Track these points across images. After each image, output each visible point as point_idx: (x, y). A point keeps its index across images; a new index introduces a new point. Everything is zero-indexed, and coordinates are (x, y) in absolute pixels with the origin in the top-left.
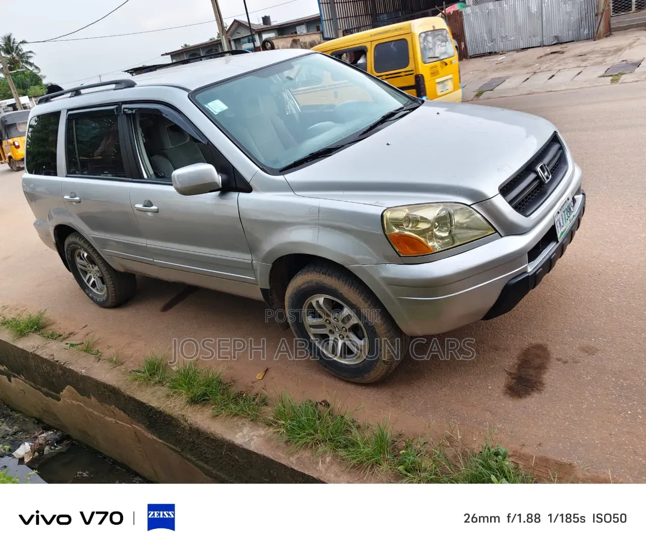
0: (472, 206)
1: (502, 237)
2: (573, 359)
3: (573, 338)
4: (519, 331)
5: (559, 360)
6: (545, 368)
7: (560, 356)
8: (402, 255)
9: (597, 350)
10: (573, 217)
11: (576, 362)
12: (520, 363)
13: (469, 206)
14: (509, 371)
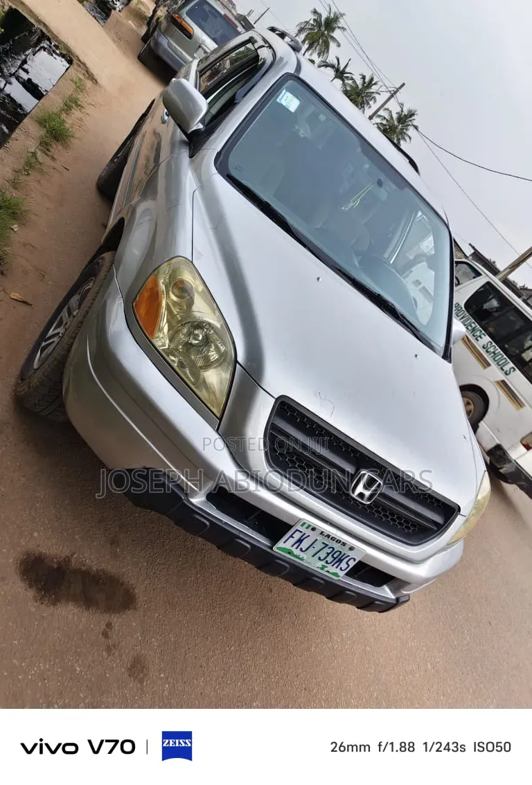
0: (238, 365)
1: (217, 431)
2: (114, 646)
3: (159, 646)
4: (154, 573)
5: (109, 625)
6: (88, 608)
7: (116, 628)
8: (134, 304)
9: (141, 682)
10: (333, 574)
11: (109, 649)
12: (92, 573)
13: (236, 361)
14: (73, 559)
